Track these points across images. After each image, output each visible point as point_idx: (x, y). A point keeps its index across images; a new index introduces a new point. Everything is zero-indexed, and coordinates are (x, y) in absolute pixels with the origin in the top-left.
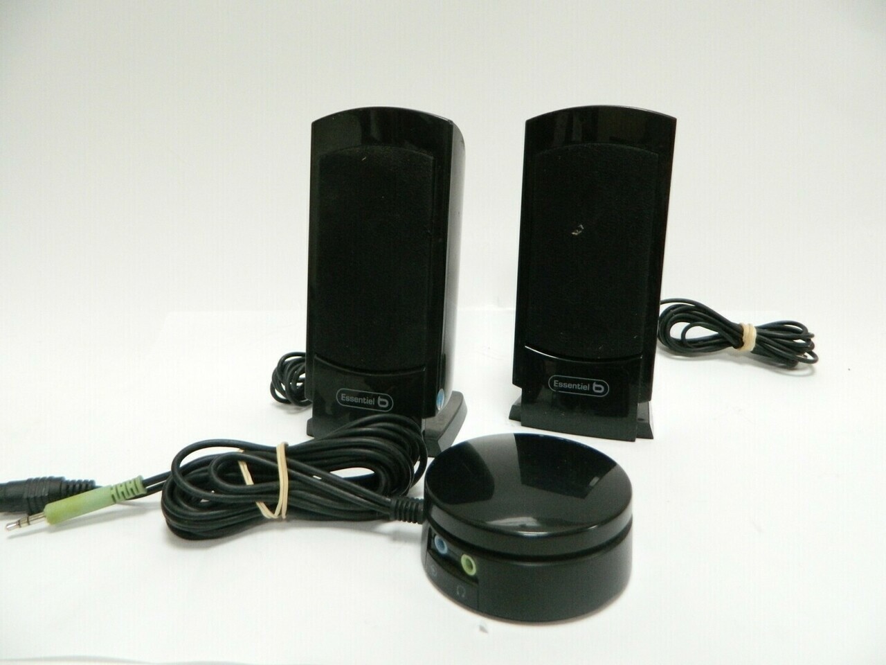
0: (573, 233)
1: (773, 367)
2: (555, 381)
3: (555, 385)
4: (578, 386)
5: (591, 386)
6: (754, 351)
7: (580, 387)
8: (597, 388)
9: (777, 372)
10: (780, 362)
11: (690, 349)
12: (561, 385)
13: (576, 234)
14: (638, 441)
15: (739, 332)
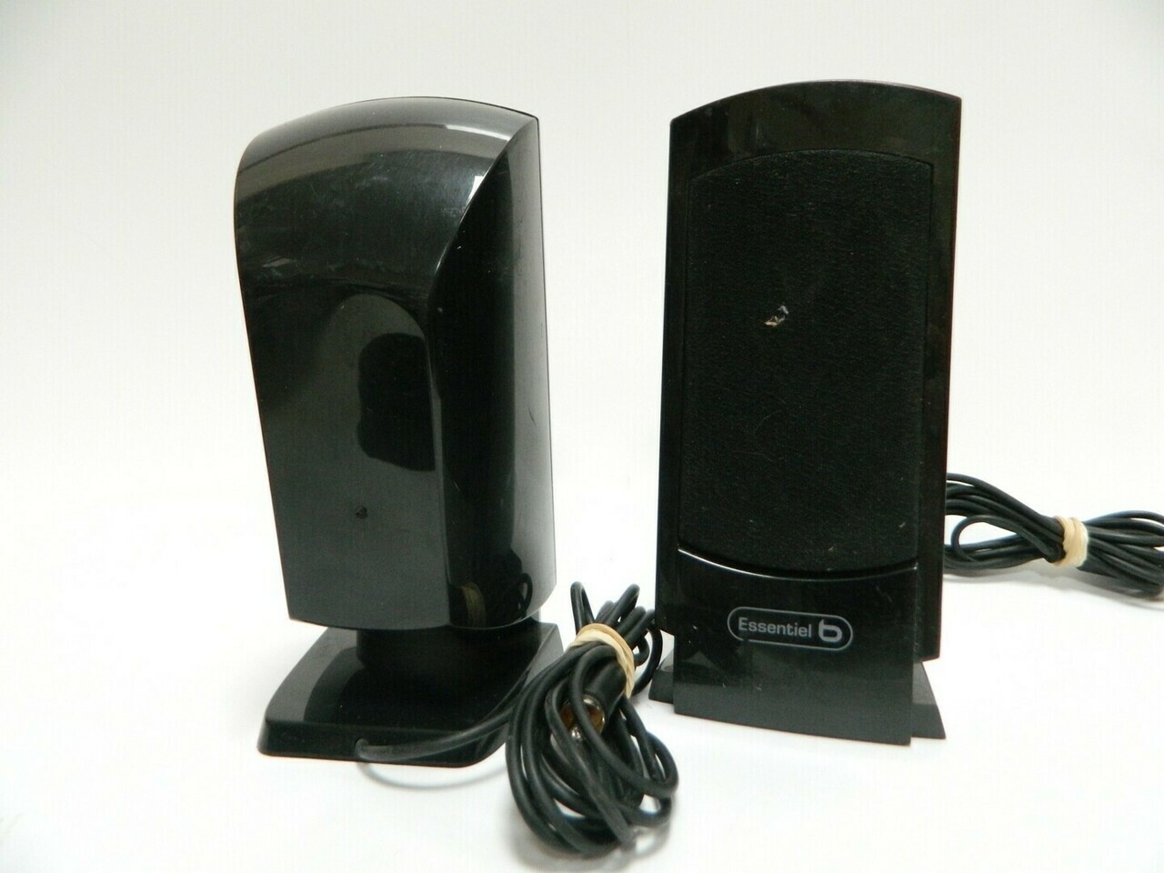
0: (768, 323)
1: (1122, 596)
2: (741, 619)
3: (741, 628)
4: (787, 629)
5: (816, 629)
6: (1085, 568)
7: (792, 630)
8: (827, 633)
9: (1133, 605)
10: (1133, 586)
11: (968, 564)
12: (753, 627)
13: (774, 324)
14: (916, 743)
15: (1056, 534)
